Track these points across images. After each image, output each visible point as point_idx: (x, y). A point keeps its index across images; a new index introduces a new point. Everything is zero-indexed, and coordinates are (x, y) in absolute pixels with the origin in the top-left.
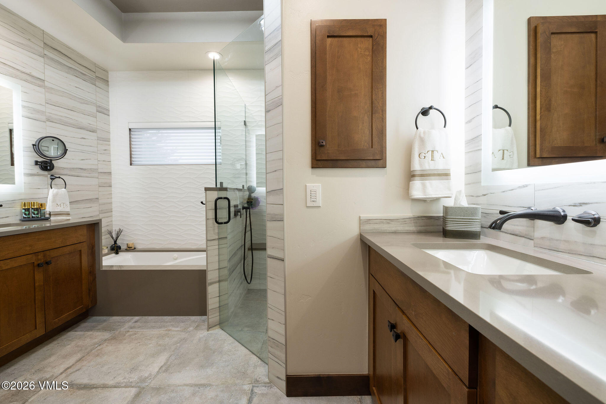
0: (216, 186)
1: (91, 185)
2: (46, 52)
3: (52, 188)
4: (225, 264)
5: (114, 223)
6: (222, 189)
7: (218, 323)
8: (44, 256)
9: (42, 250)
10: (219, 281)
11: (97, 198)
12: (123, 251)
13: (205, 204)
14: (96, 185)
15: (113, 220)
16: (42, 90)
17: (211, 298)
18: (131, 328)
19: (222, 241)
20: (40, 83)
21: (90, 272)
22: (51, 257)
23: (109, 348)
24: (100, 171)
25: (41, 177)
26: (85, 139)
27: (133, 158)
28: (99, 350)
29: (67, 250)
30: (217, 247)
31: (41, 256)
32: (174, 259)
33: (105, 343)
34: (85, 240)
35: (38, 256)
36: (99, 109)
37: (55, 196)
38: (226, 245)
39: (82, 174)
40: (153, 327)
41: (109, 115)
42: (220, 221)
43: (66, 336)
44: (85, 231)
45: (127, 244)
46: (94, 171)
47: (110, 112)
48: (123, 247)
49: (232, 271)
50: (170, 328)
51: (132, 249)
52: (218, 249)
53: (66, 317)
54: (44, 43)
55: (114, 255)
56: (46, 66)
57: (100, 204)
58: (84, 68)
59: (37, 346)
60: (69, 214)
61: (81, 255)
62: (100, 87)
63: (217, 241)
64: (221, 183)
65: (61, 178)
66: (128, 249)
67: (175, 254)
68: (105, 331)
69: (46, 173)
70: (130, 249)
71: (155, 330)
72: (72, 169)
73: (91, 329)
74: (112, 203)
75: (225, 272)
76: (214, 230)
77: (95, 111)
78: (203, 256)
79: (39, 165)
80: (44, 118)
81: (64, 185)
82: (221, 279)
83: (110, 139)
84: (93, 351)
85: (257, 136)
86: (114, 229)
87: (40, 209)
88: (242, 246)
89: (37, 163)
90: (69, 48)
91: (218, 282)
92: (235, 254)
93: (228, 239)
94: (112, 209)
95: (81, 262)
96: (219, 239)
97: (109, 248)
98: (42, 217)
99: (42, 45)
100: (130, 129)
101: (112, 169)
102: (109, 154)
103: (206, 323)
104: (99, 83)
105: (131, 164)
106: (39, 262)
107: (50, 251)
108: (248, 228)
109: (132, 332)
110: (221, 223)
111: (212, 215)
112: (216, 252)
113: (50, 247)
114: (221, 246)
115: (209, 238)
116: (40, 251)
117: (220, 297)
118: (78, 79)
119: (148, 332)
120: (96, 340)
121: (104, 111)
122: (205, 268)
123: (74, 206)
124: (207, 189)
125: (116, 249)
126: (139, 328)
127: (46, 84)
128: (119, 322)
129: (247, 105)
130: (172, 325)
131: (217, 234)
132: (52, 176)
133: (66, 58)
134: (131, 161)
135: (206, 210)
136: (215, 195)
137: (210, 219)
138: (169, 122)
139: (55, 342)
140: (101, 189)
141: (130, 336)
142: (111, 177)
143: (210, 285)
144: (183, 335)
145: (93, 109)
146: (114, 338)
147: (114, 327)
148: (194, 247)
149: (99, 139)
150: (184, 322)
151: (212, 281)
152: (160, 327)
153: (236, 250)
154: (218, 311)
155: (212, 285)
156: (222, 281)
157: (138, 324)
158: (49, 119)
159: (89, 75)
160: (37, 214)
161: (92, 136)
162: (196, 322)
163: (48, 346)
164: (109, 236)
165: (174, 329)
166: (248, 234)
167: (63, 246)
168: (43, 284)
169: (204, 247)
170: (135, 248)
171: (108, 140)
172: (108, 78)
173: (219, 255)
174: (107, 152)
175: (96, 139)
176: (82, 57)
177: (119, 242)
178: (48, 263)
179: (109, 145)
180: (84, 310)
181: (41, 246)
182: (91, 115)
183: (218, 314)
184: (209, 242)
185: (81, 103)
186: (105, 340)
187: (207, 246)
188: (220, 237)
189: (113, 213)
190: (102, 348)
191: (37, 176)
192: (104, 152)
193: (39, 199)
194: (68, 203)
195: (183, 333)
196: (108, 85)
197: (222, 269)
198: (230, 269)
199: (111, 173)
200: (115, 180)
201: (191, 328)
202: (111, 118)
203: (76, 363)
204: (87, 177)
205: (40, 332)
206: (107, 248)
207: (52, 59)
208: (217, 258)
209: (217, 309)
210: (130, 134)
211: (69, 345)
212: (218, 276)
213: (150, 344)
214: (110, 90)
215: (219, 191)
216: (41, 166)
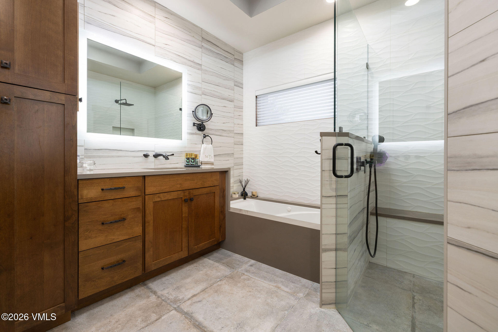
0: (335, 130)
1: (229, 143)
2: (203, 44)
3: (203, 144)
4: (344, 229)
5: (244, 174)
6: (341, 134)
7: (334, 302)
8: (189, 193)
9: (188, 189)
10: (336, 250)
11: (233, 154)
12: (249, 198)
13: (320, 154)
14: (232, 143)
15: (243, 172)
16: (200, 72)
17: (325, 268)
18: (247, 271)
19: (341, 200)
20: (199, 67)
21: (221, 212)
22: (194, 195)
23: (226, 287)
24: (235, 132)
25: (198, 136)
26: (226, 107)
27: (258, 120)
28: (219, 285)
29: (205, 191)
30: (334, 206)
31: (187, 193)
32: (288, 211)
33: (225, 279)
34: (217, 184)
35: (185, 193)
36: (236, 84)
37: (205, 149)
38: (345, 206)
39: (224, 134)
40: (265, 278)
41: (242, 88)
42: (339, 173)
43: (202, 262)
44: (218, 177)
45: (252, 192)
46: (231, 132)
47: (243, 85)
48: (249, 194)
49: (352, 239)
50: (280, 285)
51: (255, 196)
52: (335, 210)
53: (203, 245)
54: (202, 38)
55: (242, 199)
56: (203, 54)
57: (234, 158)
58: (226, 53)
59: (184, 264)
60: (213, 164)
61: (214, 197)
62: (237, 66)
63: (335, 199)
64: (341, 128)
65: (209, 136)
66: (253, 196)
67: (289, 207)
68: (227, 267)
69: (200, 132)
70: (254, 197)
71: (265, 282)
72: (217, 130)
73: (219, 261)
74: (243, 158)
75: (345, 240)
76: (331, 184)
77: (233, 86)
78: (317, 213)
79: (196, 126)
80: (200, 92)
81: (211, 142)
82: (338, 247)
83: (243, 107)
84: (215, 285)
85: (380, 83)
86: (244, 179)
87: (195, 158)
88: (364, 209)
89: (194, 124)
90: (217, 39)
91: (334, 250)
92: (356, 218)
93: (349, 197)
94: (243, 163)
95: (214, 202)
96: (337, 196)
97: (240, 194)
98: (196, 165)
99: (201, 39)
100: (256, 97)
101: (244, 131)
102: (242, 119)
103: (318, 293)
104: (236, 64)
105: (256, 126)
106: (185, 198)
107: (193, 191)
108: (373, 187)
109: (246, 275)
110: (341, 177)
111: (329, 165)
112: (333, 212)
113: (194, 187)
114: (339, 206)
115: (324, 194)
116: (186, 189)
117: (337, 269)
118: (223, 61)
119: (260, 282)
120: (219, 274)
121: (239, 85)
122: (319, 228)
123: (217, 158)
124: (323, 134)
125: (244, 195)
126: (253, 274)
127: (203, 67)
128: (239, 261)
129: (369, 44)
130: (282, 282)
131: (335, 190)
132: (204, 135)
133: (215, 47)
134: (256, 123)
135: (322, 160)
136: (332, 141)
137: (326, 171)
138: (286, 84)
139: (195, 265)
140: (236, 146)
141: (245, 279)
142: (243, 137)
143: (324, 252)
144: (292, 301)
145: (231, 84)
146: (231, 277)
147: (234, 265)
148: (306, 202)
149: (235, 107)
150: (294, 283)
151: (328, 247)
152: (271, 281)
153: (357, 213)
154: (334, 286)
155: (326, 253)
156: (340, 250)
157: (253, 268)
158: (203, 93)
159: (230, 58)
160: (194, 162)
161: (230, 105)
162: (307, 288)
163: (190, 266)
164: (240, 184)
165: (283, 287)
166: (372, 194)
167: (202, 187)
168: (188, 216)
169: (318, 203)
170: (257, 197)
171: (242, 108)
172: (243, 59)
173: (336, 217)
174: (240, 117)
175: (233, 106)
176: (226, 44)
177: (246, 190)
178: (191, 200)
179: (242, 112)
180: (216, 243)
181: (188, 185)
182: (230, 89)
183: (334, 290)
184: (324, 199)
185: (224, 80)
186: (225, 277)
187: (322, 203)
188: (339, 194)
189: (244, 166)
190: (221, 285)
191: (195, 135)
192: (239, 117)
193: (196, 152)
194: (213, 155)
195: (293, 298)
196: (242, 64)
197: (340, 235)
198: (350, 236)
199: (243, 134)
200: (246, 140)
201: (301, 295)
202: (244, 90)
203: (200, 292)
204: (227, 136)
205: (184, 254)
206: (238, 193)
207: (207, 49)
208: (334, 220)
209: (332, 283)
210: (256, 101)
211: (202, 270)
212: (334, 242)
213: (259, 298)
214: (244, 67)
215: (338, 137)
216: (198, 127)
